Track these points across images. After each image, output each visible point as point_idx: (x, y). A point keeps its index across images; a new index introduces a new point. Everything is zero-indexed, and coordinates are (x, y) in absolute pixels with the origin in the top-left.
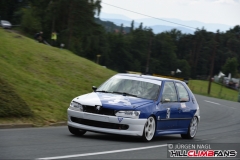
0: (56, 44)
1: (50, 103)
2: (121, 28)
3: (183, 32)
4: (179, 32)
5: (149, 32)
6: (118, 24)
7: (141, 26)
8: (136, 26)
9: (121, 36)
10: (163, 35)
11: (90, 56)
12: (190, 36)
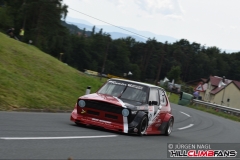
0: (25, 40)
1: (15, 91)
2: (84, 32)
3: (137, 40)
4: (134, 40)
5: (108, 37)
6: (81, 28)
7: (101, 32)
8: (97, 31)
9: (82, 38)
10: (119, 41)
11: (54, 54)
12: (142, 44)
